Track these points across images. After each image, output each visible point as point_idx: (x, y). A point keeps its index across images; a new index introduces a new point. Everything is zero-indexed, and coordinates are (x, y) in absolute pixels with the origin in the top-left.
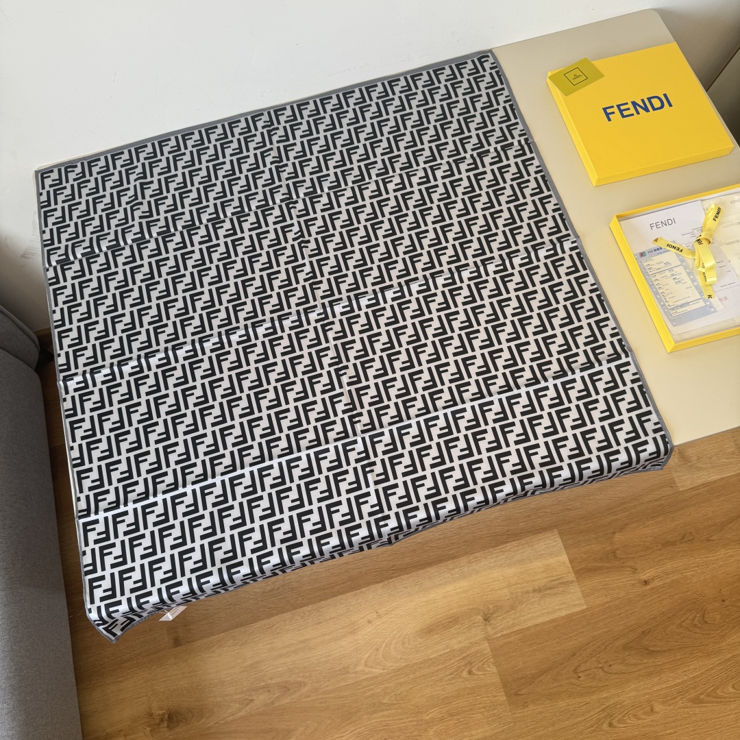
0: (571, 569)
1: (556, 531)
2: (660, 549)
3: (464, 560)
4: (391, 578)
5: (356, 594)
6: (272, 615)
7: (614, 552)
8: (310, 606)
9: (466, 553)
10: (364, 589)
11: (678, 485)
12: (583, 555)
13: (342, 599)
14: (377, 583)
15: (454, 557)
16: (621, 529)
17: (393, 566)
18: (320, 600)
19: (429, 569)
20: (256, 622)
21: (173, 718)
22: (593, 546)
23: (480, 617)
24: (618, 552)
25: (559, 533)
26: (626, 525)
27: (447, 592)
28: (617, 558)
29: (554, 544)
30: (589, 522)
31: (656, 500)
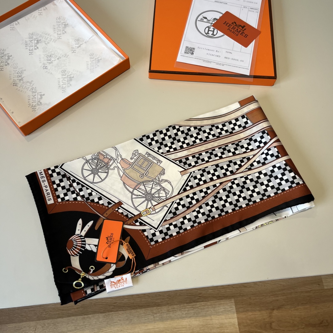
0: (238, 329)
1: (233, 301)
2: (303, 328)
3: (164, 309)
4: (112, 311)
5: (84, 318)
6: (23, 321)
7: (271, 324)
8: (50, 320)
9: (168, 304)
10: (90, 316)
11: (324, 284)
12: (248, 321)
13: (73, 320)
14: (101, 313)
15: (159, 305)
16: (279, 308)
17: (115, 303)
18: (58, 318)
19: (139, 310)
20: (10, 323)
22: (256, 316)
24: (273, 324)
25: (235, 302)
26: (283, 305)
27: (148, 329)
28: (272, 328)
29: (230, 309)
30: (257, 298)
31: (307, 292)
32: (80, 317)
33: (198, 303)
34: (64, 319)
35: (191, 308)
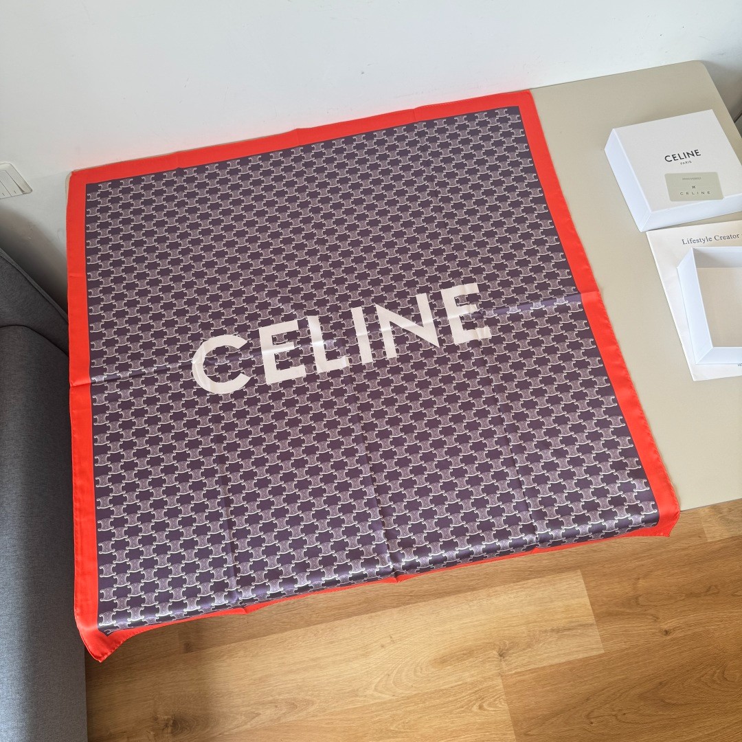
0: (591, 611)
1: (579, 573)
2: (683, 600)
3: (483, 593)
4: (409, 604)
5: (372, 617)
6: (286, 630)
7: (637, 598)
8: (324, 624)
10: (379, 613)
11: (707, 536)
12: (605, 599)
13: (356, 621)
14: (394, 607)
15: (473, 589)
16: (645, 576)
17: (411, 592)
18: (335, 619)
19: (446, 598)
20: (268, 635)
21: (178, 724)
22: (615, 590)
23: (495, 652)
24: (640, 599)
25: (582, 574)
26: (651, 572)
27: (463, 623)
28: (639, 604)
29: (576, 584)
30: (614, 565)
31: (683, 549)
32: (365, 616)
33: (530, 581)
34: (344, 620)
35: (521, 588)
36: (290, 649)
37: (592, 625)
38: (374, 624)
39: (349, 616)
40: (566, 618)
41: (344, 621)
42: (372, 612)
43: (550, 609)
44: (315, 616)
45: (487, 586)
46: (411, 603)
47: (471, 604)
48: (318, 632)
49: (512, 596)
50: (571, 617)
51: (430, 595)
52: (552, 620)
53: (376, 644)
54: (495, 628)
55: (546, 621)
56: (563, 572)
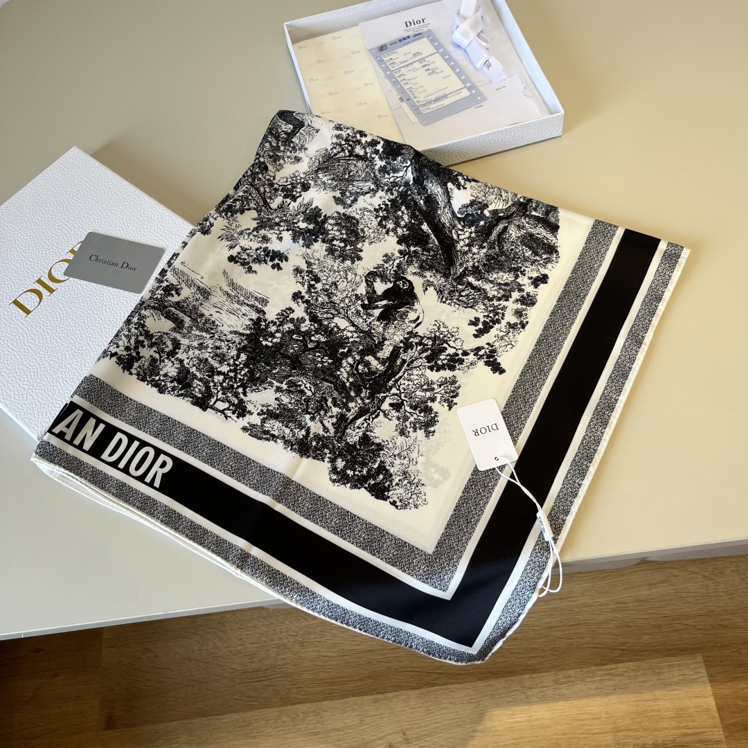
36: (254, 737)
37: (718, 742)
38: (381, 711)
39: (345, 695)
40: (675, 728)
41: (337, 703)
42: (378, 693)
43: (652, 711)
44: (295, 691)
45: (554, 667)
46: (439, 685)
47: (529, 693)
48: (298, 716)
49: (593, 687)
50: (685, 728)
51: (465, 674)
52: (655, 730)
53: (380, 742)
54: (564, 734)
55: (645, 730)
56: (674, 655)
